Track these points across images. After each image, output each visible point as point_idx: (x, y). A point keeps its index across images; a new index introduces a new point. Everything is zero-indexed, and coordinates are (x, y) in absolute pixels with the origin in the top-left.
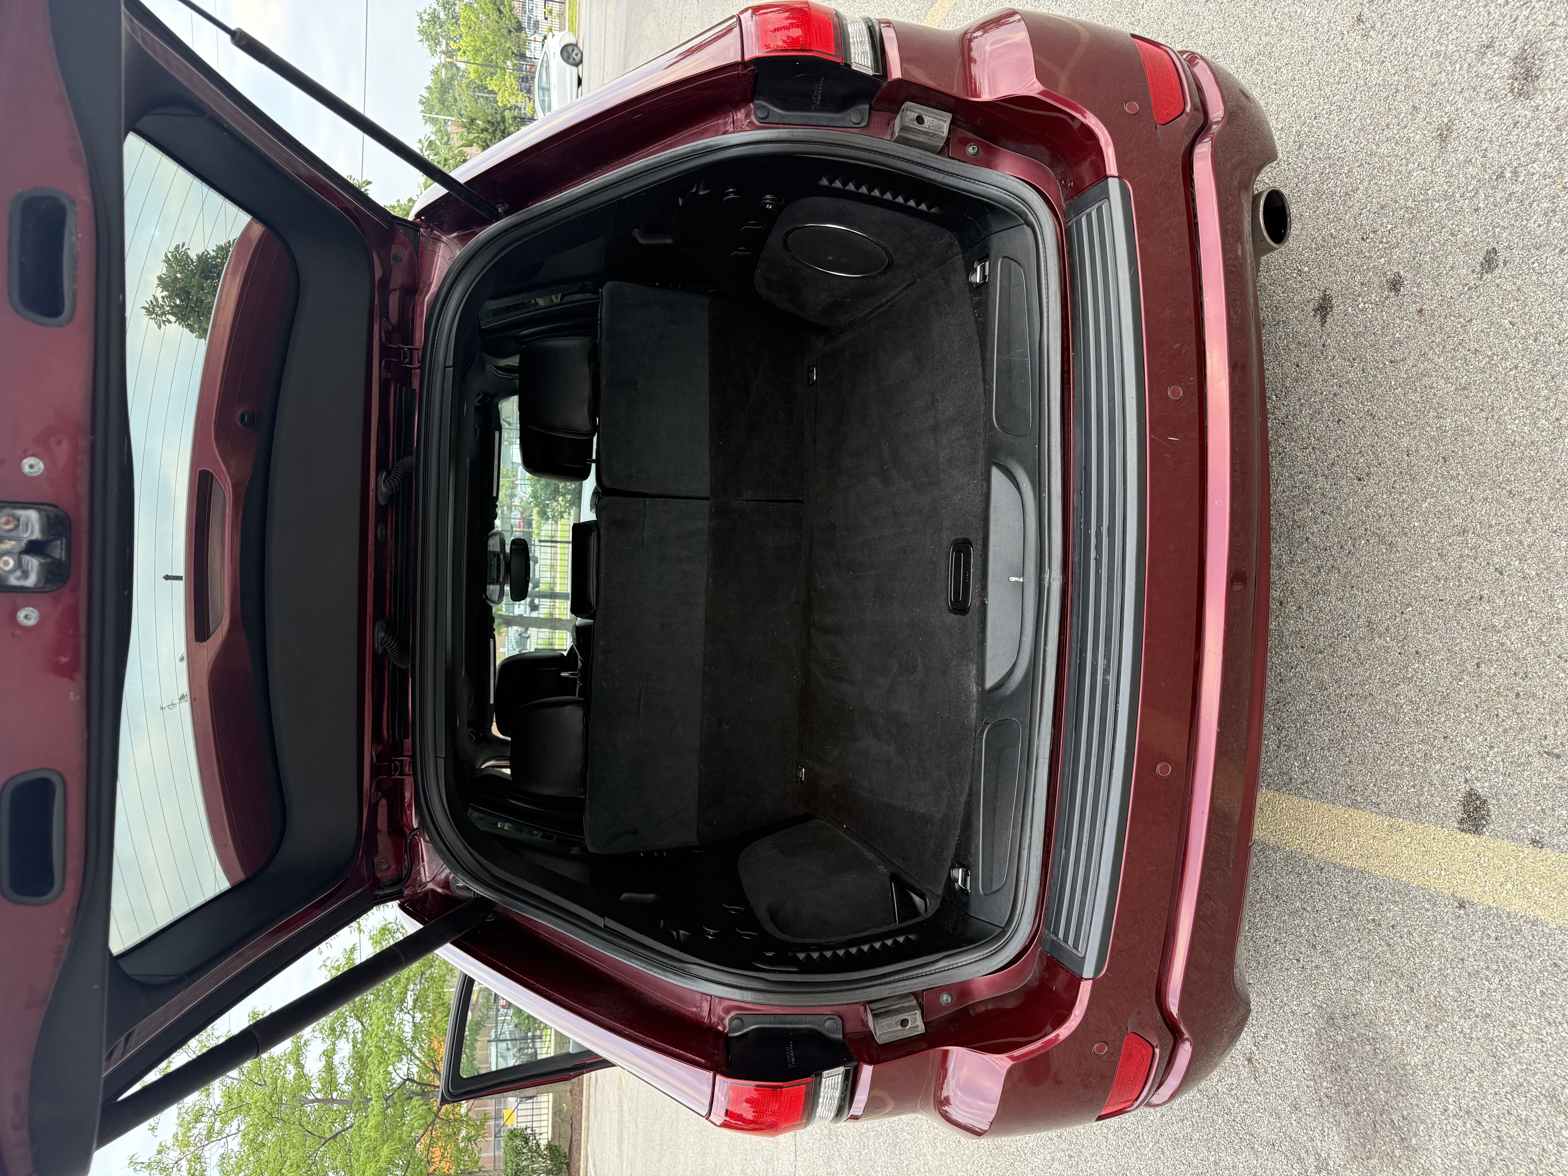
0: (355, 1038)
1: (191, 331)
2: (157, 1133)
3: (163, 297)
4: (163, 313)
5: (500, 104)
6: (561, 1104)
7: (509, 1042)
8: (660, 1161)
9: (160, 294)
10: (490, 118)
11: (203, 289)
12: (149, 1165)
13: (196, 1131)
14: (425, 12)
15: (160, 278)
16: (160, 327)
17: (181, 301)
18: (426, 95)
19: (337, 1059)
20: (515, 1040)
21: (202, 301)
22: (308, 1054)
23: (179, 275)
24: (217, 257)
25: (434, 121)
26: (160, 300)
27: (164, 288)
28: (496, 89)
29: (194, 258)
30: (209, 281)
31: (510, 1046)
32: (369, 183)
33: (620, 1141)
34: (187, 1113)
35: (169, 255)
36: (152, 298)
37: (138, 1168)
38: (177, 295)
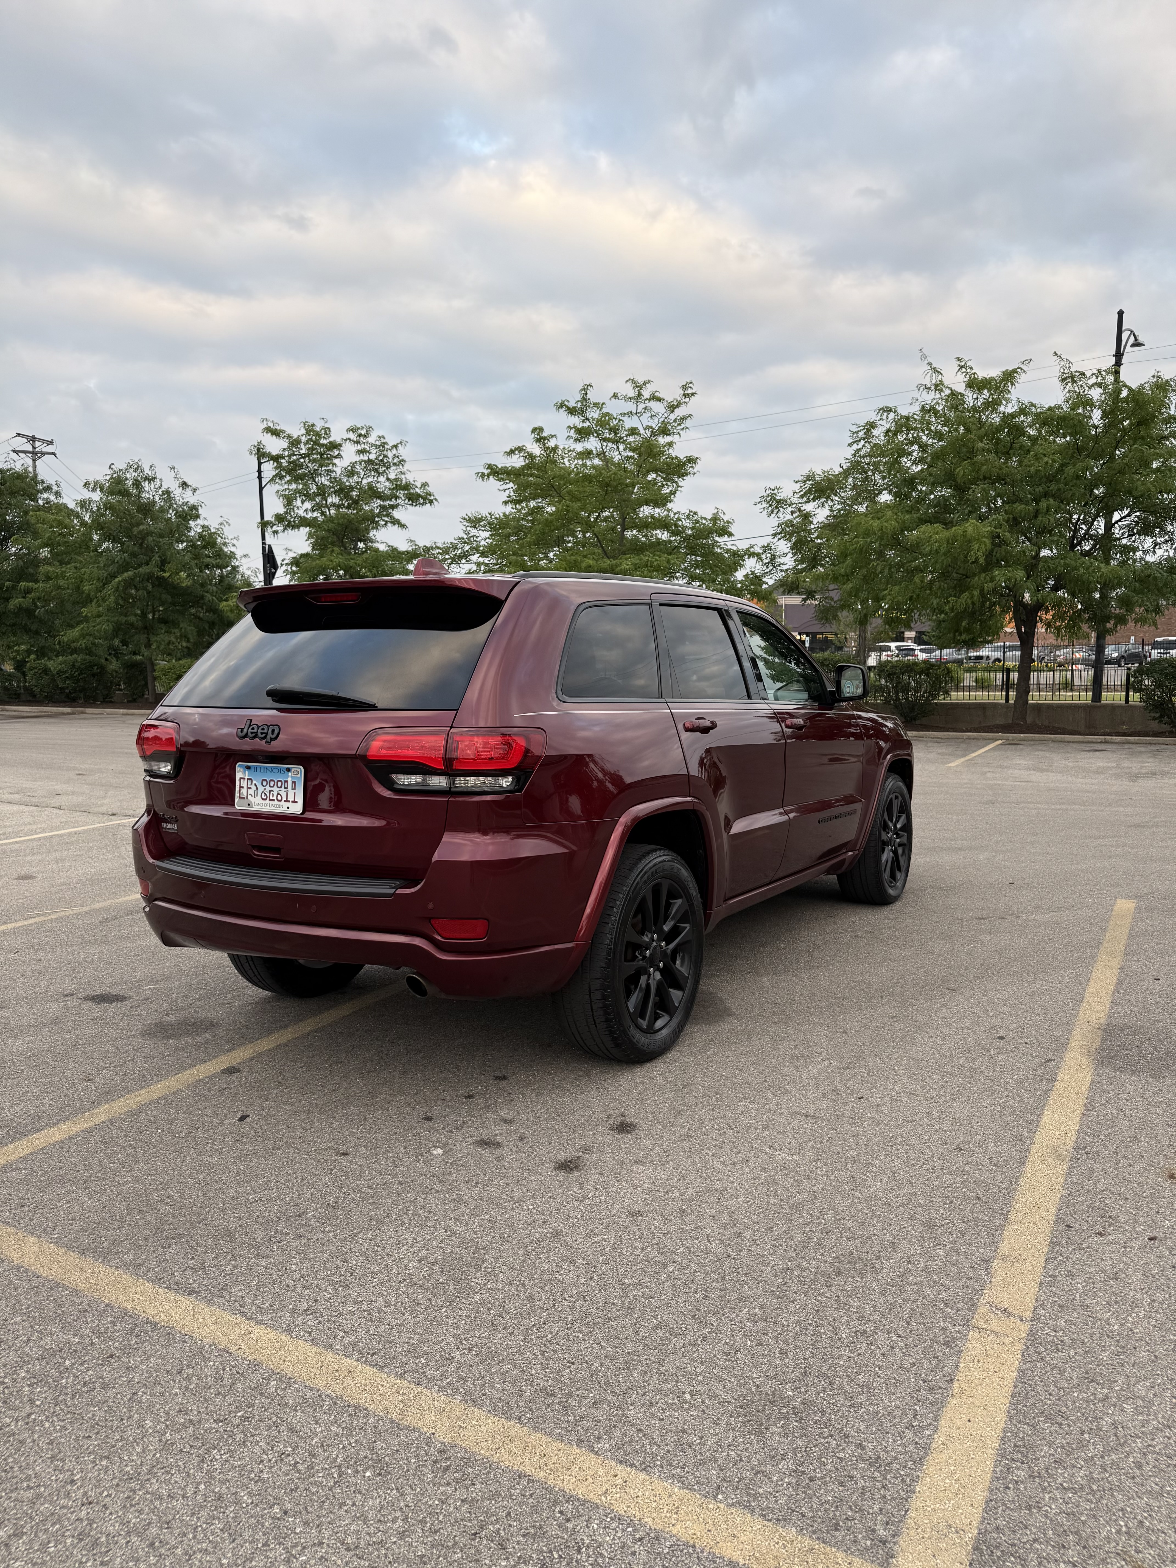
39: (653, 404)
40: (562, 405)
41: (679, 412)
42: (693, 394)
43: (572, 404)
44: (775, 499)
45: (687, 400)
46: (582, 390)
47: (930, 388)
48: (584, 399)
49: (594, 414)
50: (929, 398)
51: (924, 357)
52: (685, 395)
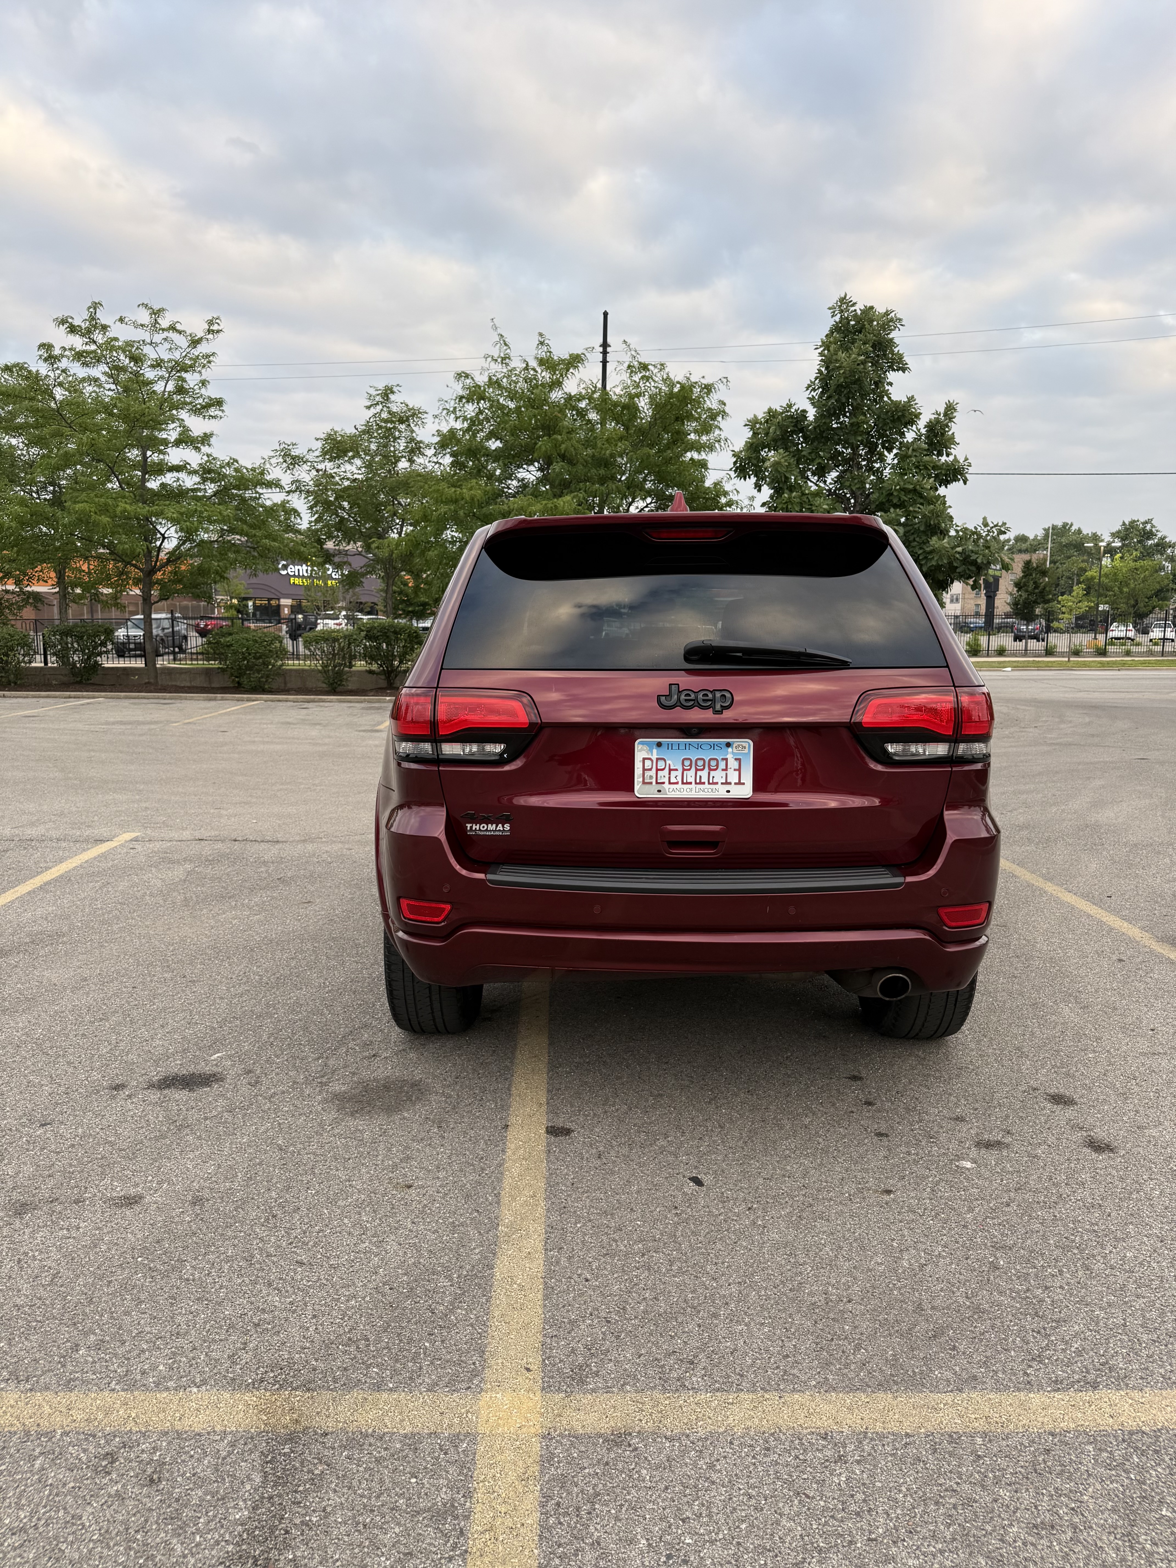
0: (199, 490)
1: (827, 336)
2: (118, 323)
3: (855, 310)
4: (841, 311)
5: (1060, 598)
6: (137, 674)
7: (171, 630)
8: (121, 752)
9: (859, 308)
10: (1047, 589)
11: (864, 344)
12: (93, 319)
13: (122, 357)
14: (1153, 526)
15: (872, 308)
16: (830, 309)
17: (853, 326)
18: (1073, 528)
19: (182, 475)
20: (173, 637)
21: (853, 343)
22: (188, 450)
23: (875, 323)
24: (893, 354)
25: (1046, 536)
26: (852, 309)
27: (863, 312)
28: (1074, 594)
29: (890, 336)
30: (871, 349)
31: (166, 631)
32: (965, 483)
33: (121, 723)
34: (137, 349)
35: (893, 314)
36: (854, 301)
37: (91, 310)
38: (858, 322)
39: (172, 335)
40: (63, 322)
41: (202, 349)
42: (218, 331)
43: (76, 323)
44: (290, 455)
45: (210, 336)
46: (89, 308)
47: (496, 360)
48: (92, 318)
49: (99, 338)
50: (498, 370)
51: (495, 328)
52: (209, 331)
